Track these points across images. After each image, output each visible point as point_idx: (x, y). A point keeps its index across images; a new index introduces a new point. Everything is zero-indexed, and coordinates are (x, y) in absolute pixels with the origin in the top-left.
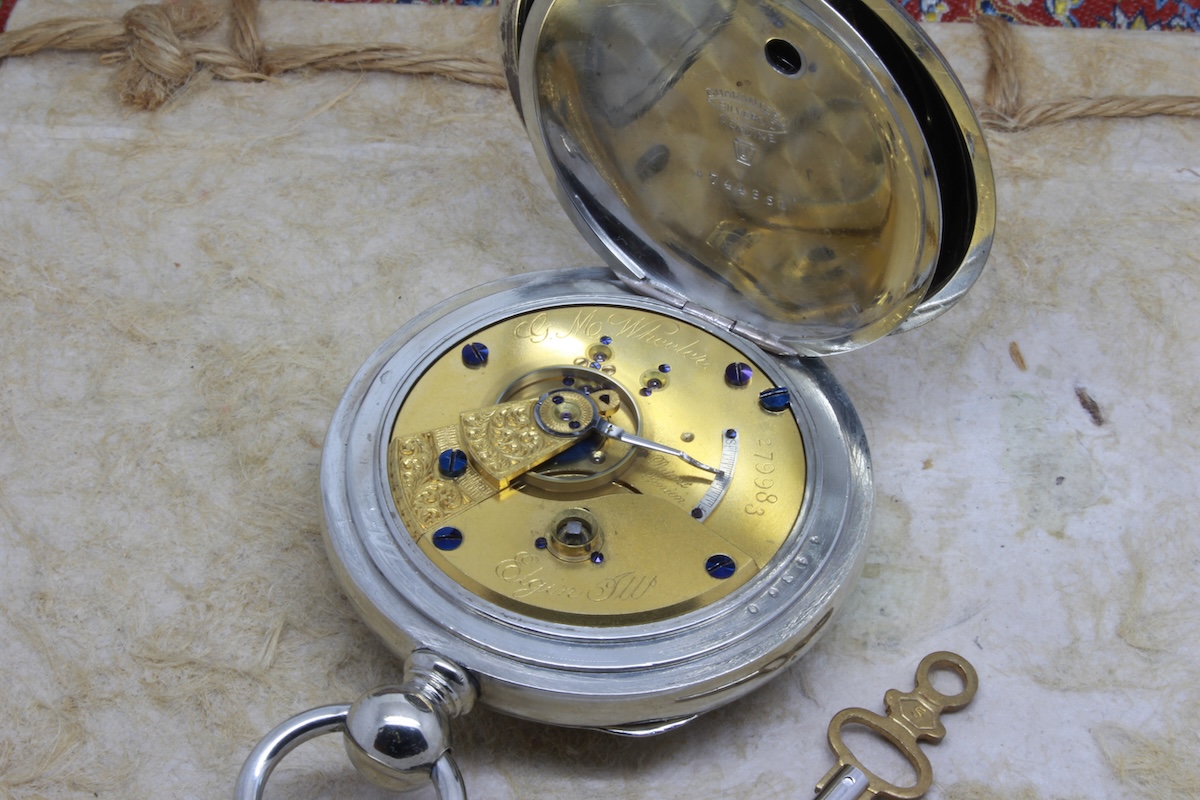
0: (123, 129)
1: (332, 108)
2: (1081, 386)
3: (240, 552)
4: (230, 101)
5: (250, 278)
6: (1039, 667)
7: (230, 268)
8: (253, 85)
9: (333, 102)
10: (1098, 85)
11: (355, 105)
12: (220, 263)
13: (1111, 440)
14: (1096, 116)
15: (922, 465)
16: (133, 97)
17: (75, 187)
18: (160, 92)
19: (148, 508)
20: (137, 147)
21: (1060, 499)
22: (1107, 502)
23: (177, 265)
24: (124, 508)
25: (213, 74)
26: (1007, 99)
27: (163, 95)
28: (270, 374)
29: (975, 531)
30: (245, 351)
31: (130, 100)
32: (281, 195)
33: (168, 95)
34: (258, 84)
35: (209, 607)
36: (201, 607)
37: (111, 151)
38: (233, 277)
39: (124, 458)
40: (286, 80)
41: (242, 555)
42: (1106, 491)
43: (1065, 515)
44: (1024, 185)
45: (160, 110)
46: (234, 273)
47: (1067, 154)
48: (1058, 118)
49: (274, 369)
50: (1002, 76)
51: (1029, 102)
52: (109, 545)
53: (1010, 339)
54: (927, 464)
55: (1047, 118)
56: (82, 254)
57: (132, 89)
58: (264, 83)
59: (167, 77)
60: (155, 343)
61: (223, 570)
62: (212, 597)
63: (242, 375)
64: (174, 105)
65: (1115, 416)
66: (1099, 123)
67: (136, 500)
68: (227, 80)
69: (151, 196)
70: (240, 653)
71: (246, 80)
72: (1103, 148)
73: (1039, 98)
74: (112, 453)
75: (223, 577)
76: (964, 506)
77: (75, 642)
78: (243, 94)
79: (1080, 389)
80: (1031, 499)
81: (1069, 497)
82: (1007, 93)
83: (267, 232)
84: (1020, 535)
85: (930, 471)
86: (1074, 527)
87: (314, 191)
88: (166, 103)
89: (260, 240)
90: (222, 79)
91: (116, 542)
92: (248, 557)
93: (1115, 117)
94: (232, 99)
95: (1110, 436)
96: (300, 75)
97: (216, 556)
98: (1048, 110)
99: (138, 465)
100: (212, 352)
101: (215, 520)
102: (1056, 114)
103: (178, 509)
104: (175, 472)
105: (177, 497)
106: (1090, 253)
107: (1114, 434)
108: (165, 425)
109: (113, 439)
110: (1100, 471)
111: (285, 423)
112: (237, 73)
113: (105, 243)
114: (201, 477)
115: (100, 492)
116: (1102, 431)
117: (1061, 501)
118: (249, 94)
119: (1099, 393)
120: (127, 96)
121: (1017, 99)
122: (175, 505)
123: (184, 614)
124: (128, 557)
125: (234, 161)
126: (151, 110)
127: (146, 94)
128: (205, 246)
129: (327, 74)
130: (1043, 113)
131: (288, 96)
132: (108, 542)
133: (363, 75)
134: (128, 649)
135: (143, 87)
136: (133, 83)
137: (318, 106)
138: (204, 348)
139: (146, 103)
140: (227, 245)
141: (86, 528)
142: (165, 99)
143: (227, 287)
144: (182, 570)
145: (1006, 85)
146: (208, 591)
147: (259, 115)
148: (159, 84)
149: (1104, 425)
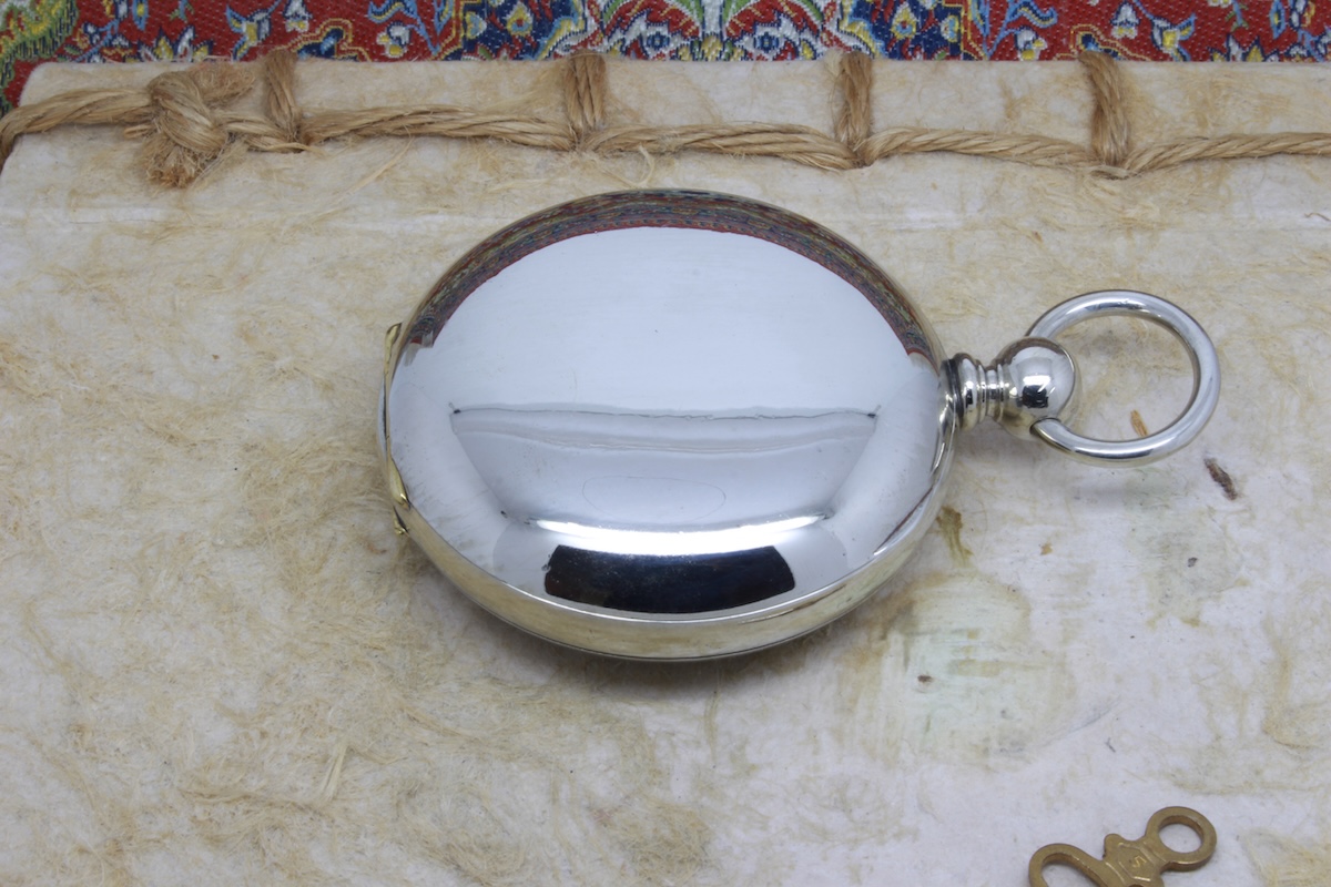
0: (152, 209)
1: (379, 178)
2: (1211, 456)
3: (296, 672)
4: (267, 174)
5: (296, 369)
6: (1179, 770)
7: (274, 358)
8: (292, 155)
9: (380, 172)
10: (1214, 125)
11: (404, 175)
12: (263, 353)
13: (1247, 515)
14: (1213, 158)
15: (1040, 550)
16: (161, 173)
17: (102, 275)
18: (190, 168)
19: (193, 627)
20: (168, 229)
21: (1193, 582)
22: (1244, 583)
23: (216, 357)
24: (167, 627)
25: (247, 146)
26: (1115, 143)
27: (194, 170)
28: (321, 474)
29: (1101, 621)
30: (293, 449)
31: (158, 177)
32: (327, 277)
33: (199, 170)
34: (297, 155)
35: (263, 735)
36: (254, 734)
37: (140, 235)
38: (277, 367)
39: (165, 571)
40: (328, 149)
41: (297, 675)
42: (1243, 572)
43: (1199, 600)
44: (1138, 237)
45: (191, 187)
46: (278, 364)
47: (1184, 202)
48: (1172, 161)
49: (325, 469)
50: (1110, 118)
51: (1140, 145)
52: (152, 669)
53: (1130, 407)
54: (1046, 549)
55: (1159, 162)
56: (111, 349)
57: (160, 166)
58: (303, 153)
59: (198, 151)
60: (194, 445)
61: (278, 692)
62: (267, 723)
63: (290, 476)
64: (206, 180)
65: (1250, 488)
66: (1217, 165)
67: (179, 619)
68: (263, 151)
69: (184, 283)
70: (299, 784)
71: (284, 151)
72: (1222, 192)
73: (1151, 141)
74: (151, 567)
75: (278, 701)
76: (1089, 594)
77: (118, 778)
78: (281, 166)
79: (1210, 461)
80: (1161, 584)
81: (1203, 580)
82: (1116, 136)
83: (312, 318)
84: (1151, 623)
85: (1049, 556)
86: (1211, 613)
87: (363, 270)
88: (198, 179)
89: (306, 327)
90: (257, 150)
91: (159, 665)
92: (304, 677)
93: (1234, 158)
94: (269, 172)
95: (1245, 511)
96: (342, 143)
97: (269, 677)
98: (1161, 154)
99: (180, 579)
100: (257, 451)
101: (267, 638)
102: (1171, 157)
103: (226, 626)
104: (221, 586)
105: (224, 613)
106: (1214, 309)
107: (1249, 509)
108: (208, 533)
109: (151, 552)
110: (1236, 550)
111: (340, 527)
112: (274, 143)
113: (136, 336)
114: (249, 590)
115: (139, 611)
116: (1236, 506)
117: (1195, 585)
118: (289, 166)
119: (1231, 464)
120: (155, 173)
121: (1127, 143)
122: (222, 622)
123: (236, 742)
124: (173, 681)
125: (274, 240)
126: (181, 187)
127: (175, 169)
128: (246, 335)
129: (372, 141)
130: (1155, 157)
131: (331, 166)
132: (150, 666)
133: (412, 141)
134: (176, 784)
135: (172, 163)
136: (161, 159)
137: (364, 177)
138: (248, 448)
139: (176, 180)
140: (270, 334)
141: (126, 651)
142: (197, 175)
143: (271, 379)
144: (232, 694)
145: (1114, 128)
146: (262, 717)
147: (299, 189)
148: (189, 159)
149: (1238, 499)
